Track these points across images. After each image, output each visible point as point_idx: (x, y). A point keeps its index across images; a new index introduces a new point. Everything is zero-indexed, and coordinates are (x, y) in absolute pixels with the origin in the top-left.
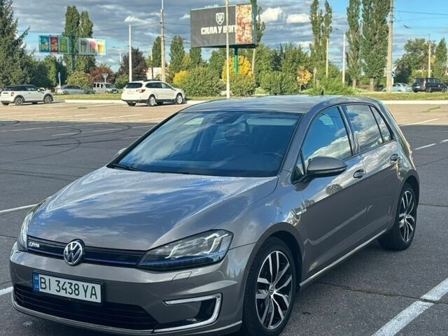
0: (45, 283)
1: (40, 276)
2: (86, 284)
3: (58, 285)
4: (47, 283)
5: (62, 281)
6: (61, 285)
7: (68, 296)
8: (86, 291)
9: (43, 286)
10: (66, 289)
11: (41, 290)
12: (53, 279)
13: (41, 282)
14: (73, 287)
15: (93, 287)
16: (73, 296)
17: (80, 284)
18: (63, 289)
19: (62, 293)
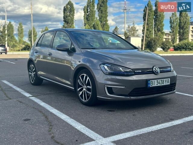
0: (152, 83)
1: (151, 81)
2: (166, 79)
3: (157, 82)
4: (153, 83)
5: (159, 80)
6: (158, 82)
7: (161, 85)
8: (166, 82)
9: (152, 84)
10: (160, 83)
11: (150, 86)
12: (156, 81)
13: (151, 83)
14: (162, 82)
15: (168, 80)
16: (162, 85)
17: (164, 79)
18: (159, 83)
19: (159, 85)
